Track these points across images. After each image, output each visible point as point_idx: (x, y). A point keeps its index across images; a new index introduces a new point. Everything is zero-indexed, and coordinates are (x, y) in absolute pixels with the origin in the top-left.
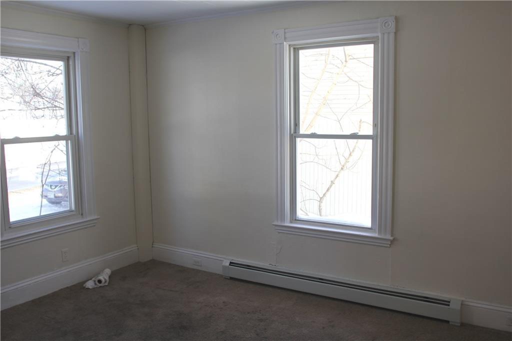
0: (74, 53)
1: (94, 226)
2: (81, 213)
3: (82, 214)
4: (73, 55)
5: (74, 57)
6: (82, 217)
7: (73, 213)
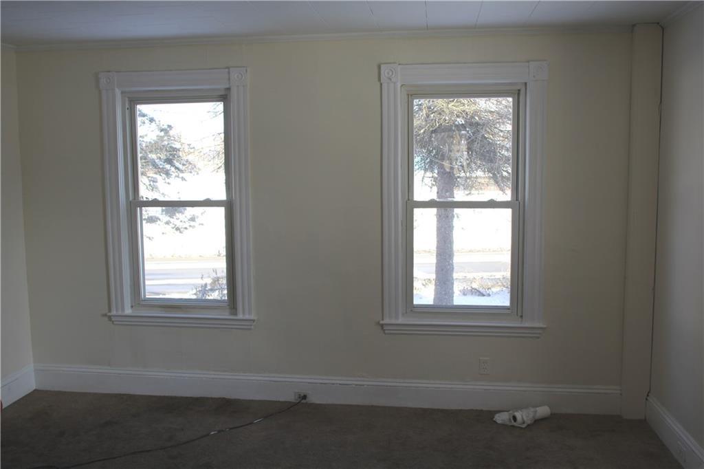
0: (526, 83)
1: (538, 338)
2: (519, 314)
3: (522, 316)
4: (524, 86)
5: (526, 89)
6: (522, 321)
7: (508, 311)
